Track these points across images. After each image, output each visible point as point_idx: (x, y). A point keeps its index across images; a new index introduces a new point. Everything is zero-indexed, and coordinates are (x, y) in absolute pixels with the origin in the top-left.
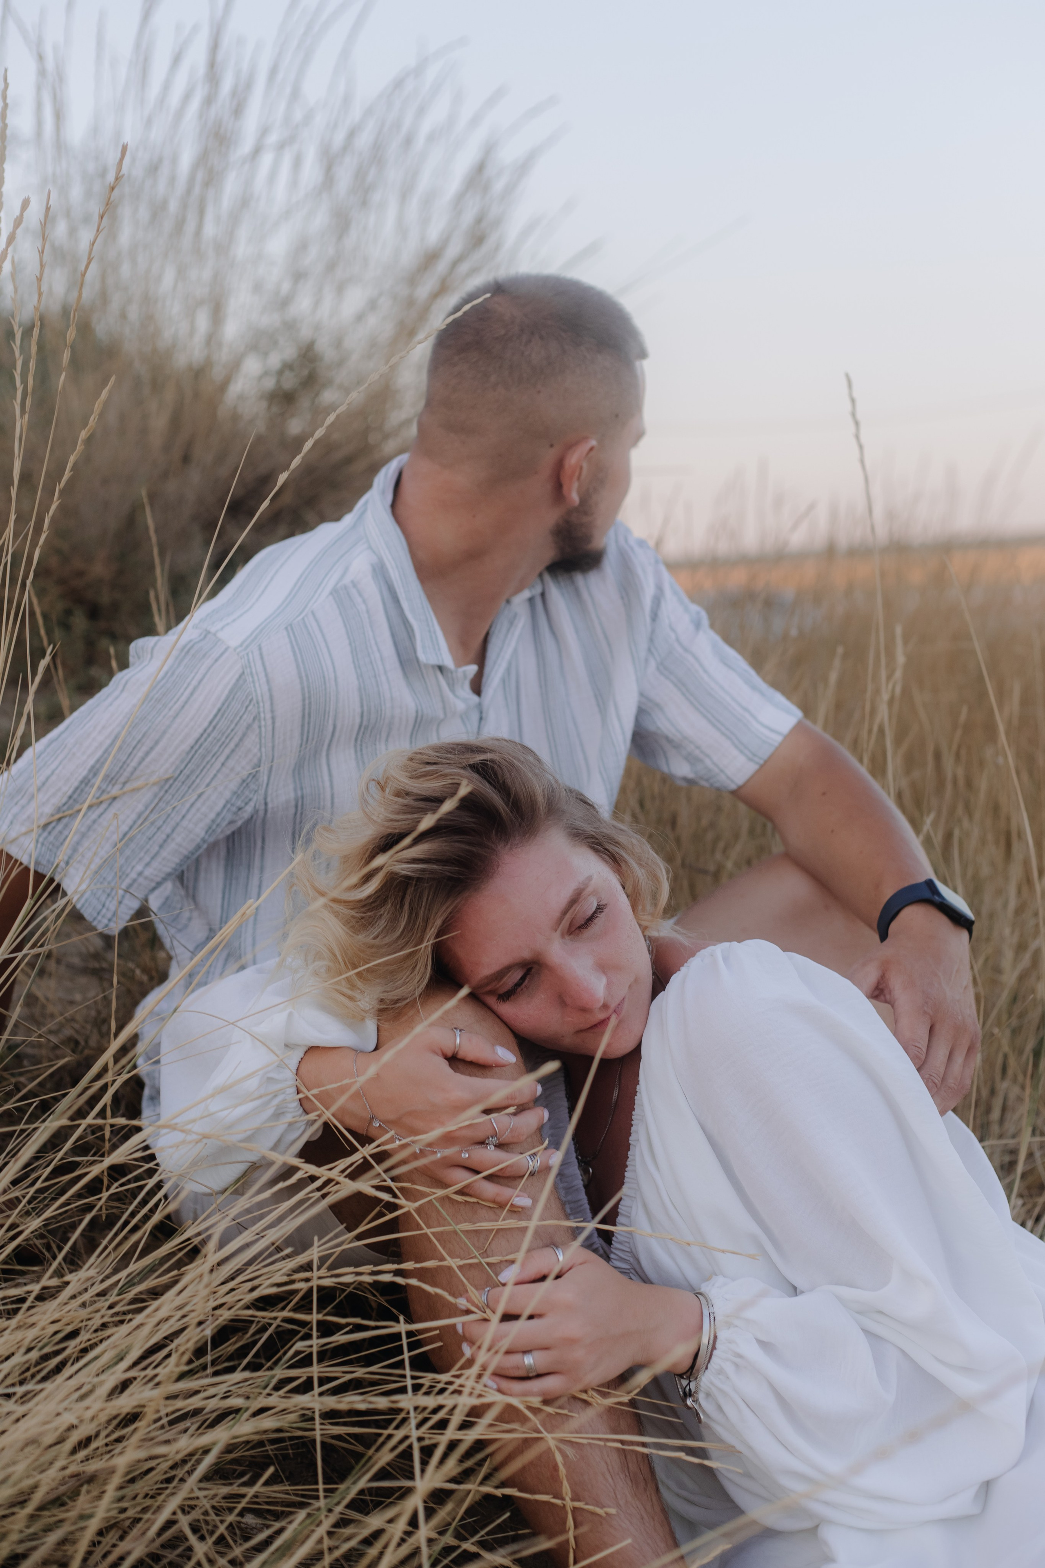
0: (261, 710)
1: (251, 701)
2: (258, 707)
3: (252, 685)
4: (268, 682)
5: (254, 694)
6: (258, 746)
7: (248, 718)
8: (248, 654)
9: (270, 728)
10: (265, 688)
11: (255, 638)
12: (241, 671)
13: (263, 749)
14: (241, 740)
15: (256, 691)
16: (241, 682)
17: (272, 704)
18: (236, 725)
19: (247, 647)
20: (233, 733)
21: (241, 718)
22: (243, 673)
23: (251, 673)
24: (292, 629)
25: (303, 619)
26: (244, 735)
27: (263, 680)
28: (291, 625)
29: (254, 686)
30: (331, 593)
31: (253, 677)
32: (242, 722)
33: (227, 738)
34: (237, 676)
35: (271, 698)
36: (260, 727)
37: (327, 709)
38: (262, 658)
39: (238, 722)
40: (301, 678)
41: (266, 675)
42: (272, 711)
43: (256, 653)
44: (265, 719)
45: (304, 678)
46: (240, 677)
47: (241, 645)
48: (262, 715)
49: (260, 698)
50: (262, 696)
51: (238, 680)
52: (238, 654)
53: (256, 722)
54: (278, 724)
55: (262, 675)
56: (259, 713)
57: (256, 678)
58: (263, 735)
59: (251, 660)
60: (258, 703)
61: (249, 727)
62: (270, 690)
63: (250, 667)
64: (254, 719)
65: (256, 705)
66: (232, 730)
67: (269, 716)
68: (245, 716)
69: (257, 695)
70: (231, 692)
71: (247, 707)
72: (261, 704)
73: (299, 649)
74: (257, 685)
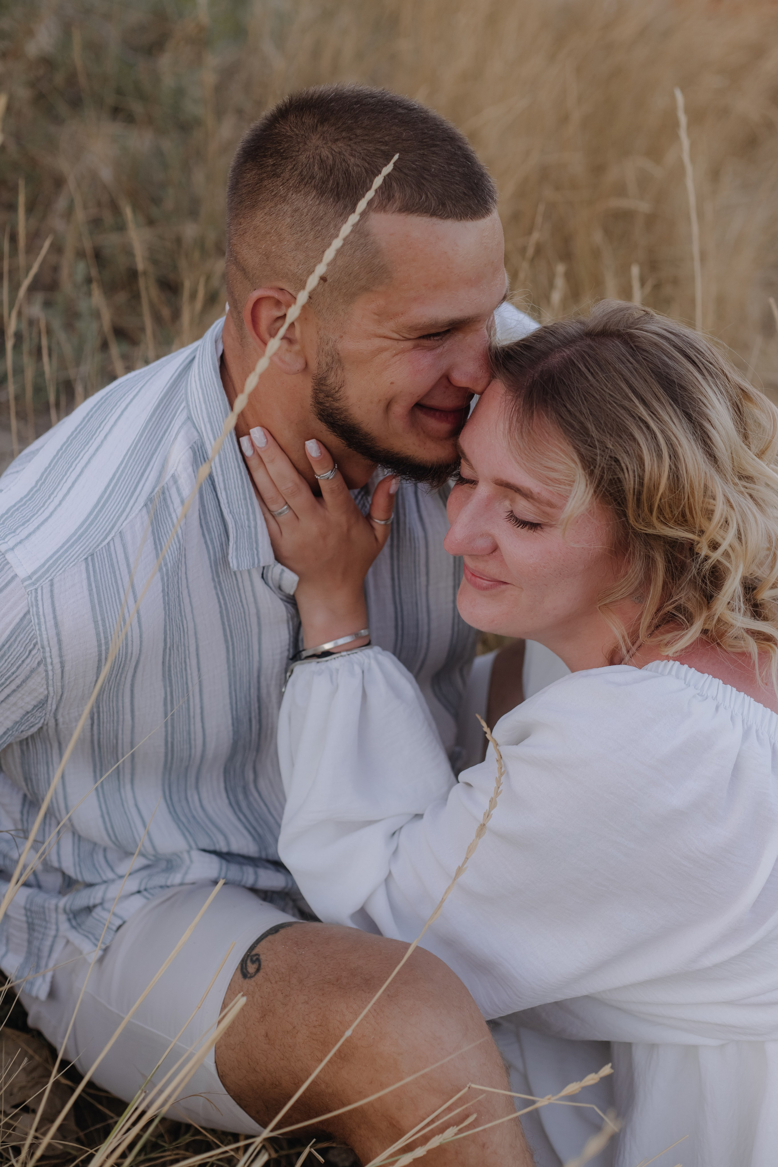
0: (48, 654)
1: (35, 645)
2: (44, 652)
3: (37, 628)
4: (56, 625)
5: (39, 638)
6: (45, 686)
7: (31, 663)
8: (36, 589)
9: (58, 671)
10: (52, 632)
11: (47, 570)
12: (26, 609)
13: (51, 689)
14: (24, 681)
15: (41, 635)
16: (25, 622)
17: (60, 649)
18: (18, 668)
19: (37, 580)
20: (14, 676)
21: (23, 661)
22: (28, 612)
23: (38, 614)
24: (93, 559)
25: (108, 544)
26: (27, 678)
27: (51, 623)
28: (92, 555)
29: (40, 630)
30: (146, 505)
31: (39, 619)
32: (24, 665)
33: (6, 680)
34: (21, 615)
35: (59, 642)
36: (46, 671)
37: (130, 651)
38: (52, 597)
39: (20, 665)
40: (96, 622)
41: (55, 617)
42: (61, 656)
43: (47, 590)
44: (52, 664)
45: (100, 623)
46: (25, 615)
47: (30, 577)
48: (49, 660)
49: (46, 643)
50: (48, 641)
51: (22, 620)
52: (25, 587)
53: (42, 666)
54: (66, 669)
55: (50, 617)
56: (45, 658)
57: (42, 620)
58: (51, 678)
59: (39, 598)
60: (43, 648)
61: (33, 671)
62: (58, 634)
63: (37, 606)
64: (39, 664)
65: (41, 650)
66: (13, 673)
67: (56, 660)
68: (28, 660)
69: (42, 640)
70: (12, 633)
71: (30, 652)
72: (47, 649)
73: (97, 587)
74: (43, 627)
